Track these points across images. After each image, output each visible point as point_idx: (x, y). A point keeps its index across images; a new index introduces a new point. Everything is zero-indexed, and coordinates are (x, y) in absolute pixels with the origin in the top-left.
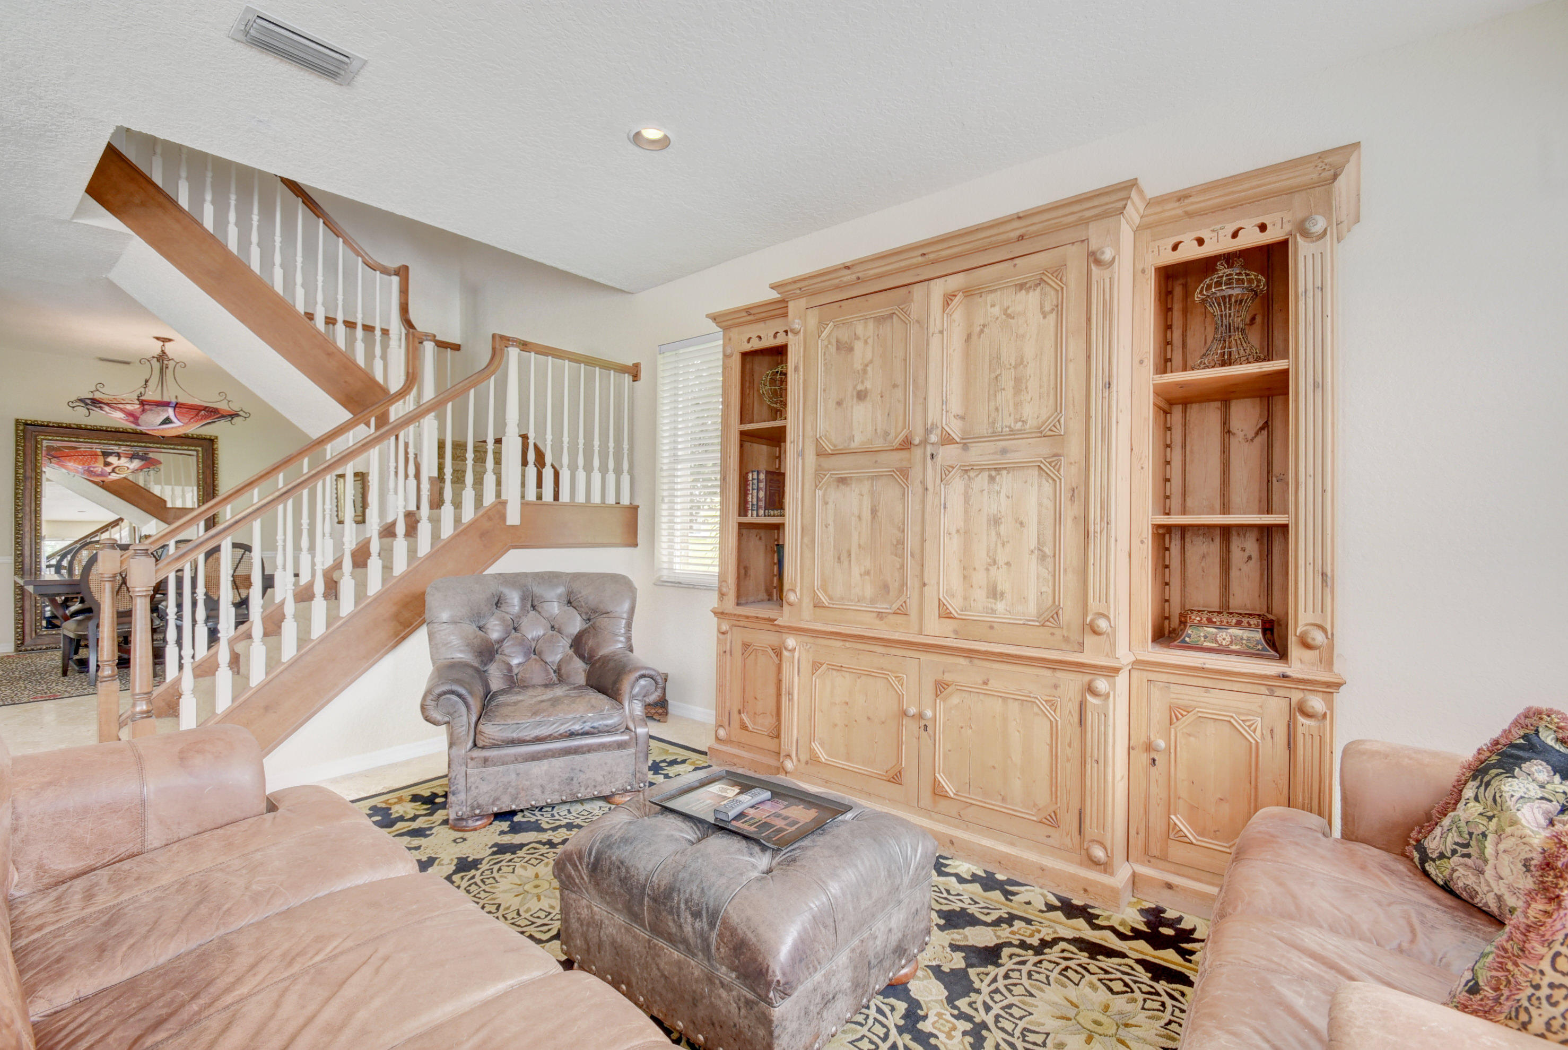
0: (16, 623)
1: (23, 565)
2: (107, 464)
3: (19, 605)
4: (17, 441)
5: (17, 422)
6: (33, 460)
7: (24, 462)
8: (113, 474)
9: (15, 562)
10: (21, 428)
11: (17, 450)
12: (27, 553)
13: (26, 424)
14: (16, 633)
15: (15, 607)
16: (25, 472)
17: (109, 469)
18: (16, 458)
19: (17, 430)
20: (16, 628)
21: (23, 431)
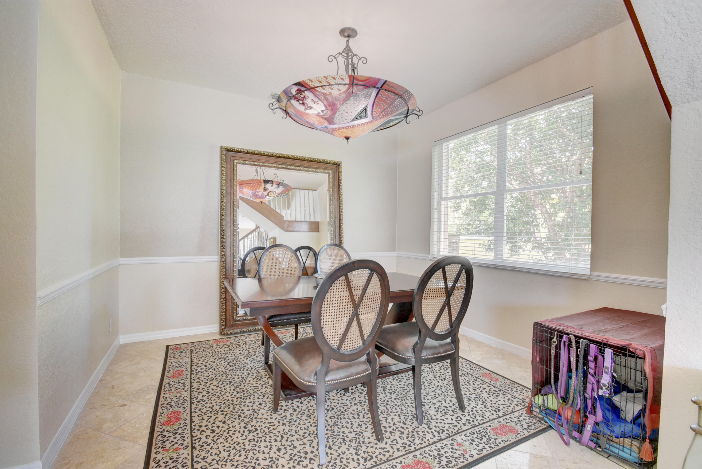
0: (221, 312)
1: (225, 263)
2: (265, 189)
3: (223, 296)
4: (222, 163)
5: (222, 148)
6: (232, 179)
7: (226, 180)
8: (267, 197)
9: (221, 262)
10: (224, 152)
11: (222, 171)
12: (228, 254)
13: (228, 150)
14: (221, 319)
15: (221, 298)
16: (227, 188)
17: (265, 193)
18: (221, 177)
19: (221, 154)
20: (221, 316)
21: (226, 156)
